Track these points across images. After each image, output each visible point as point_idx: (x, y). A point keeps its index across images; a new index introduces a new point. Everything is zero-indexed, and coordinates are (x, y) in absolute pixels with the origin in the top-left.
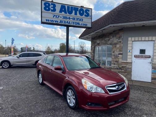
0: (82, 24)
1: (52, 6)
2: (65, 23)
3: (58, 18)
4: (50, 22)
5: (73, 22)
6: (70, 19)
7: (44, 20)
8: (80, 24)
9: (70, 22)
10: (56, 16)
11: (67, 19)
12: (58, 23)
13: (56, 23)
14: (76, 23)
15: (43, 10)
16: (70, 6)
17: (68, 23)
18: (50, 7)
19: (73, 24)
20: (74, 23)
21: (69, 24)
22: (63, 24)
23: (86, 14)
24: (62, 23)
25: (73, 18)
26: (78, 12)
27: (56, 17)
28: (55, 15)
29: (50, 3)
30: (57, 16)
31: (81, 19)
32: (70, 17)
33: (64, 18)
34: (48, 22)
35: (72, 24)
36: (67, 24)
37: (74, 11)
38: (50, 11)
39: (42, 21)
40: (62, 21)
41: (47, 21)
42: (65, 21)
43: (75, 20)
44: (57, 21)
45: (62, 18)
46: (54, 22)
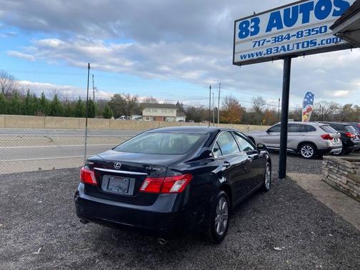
0: (324, 42)
1: (253, 24)
3: (263, 44)
4: (247, 58)
5: (298, 44)
6: (289, 38)
7: (238, 59)
8: (318, 42)
9: (288, 46)
10: (259, 42)
11: (282, 40)
12: (263, 56)
13: (259, 56)
14: (305, 45)
15: (237, 39)
16: (291, 7)
17: (285, 51)
18: (249, 28)
19: (298, 48)
20: (300, 45)
21: (287, 52)
22: (272, 55)
23: (338, 9)
24: (271, 53)
25: (298, 33)
26: (312, 13)
27: (259, 45)
28: (256, 42)
29: (249, 20)
30: (261, 43)
31: (321, 28)
32: (289, 35)
33: (277, 40)
34: (244, 60)
35: (295, 50)
36: (282, 52)
37: (300, 16)
38: (249, 37)
39: (235, 61)
40: (271, 49)
41: (242, 58)
42: (278, 48)
43: (302, 36)
44: (261, 54)
45: (272, 42)
46: (255, 57)
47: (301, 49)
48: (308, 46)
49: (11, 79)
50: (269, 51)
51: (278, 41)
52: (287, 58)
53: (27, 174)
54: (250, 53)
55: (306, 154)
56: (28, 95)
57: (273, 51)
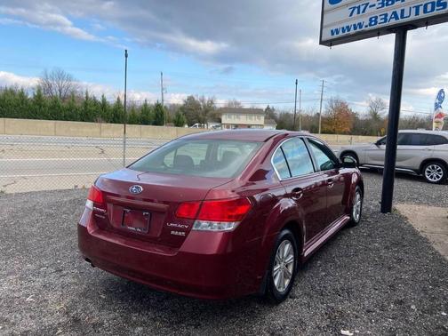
2: (385, 22)
3: (364, 11)
4: (341, 34)
5: (417, 8)
7: (327, 36)
9: (403, 11)
10: (359, 8)
11: (393, 3)
12: (363, 28)
13: (358, 30)
14: (429, 6)
15: (328, 5)
17: (397, 18)
19: (417, 14)
20: (421, 9)
21: (401, 21)
22: (378, 26)
24: (375, 24)
27: (359, 13)
28: (355, 8)
30: (362, 8)
33: (385, 2)
34: (335, 36)
35: (413, 17)
36: (393, 22)
38: (344, 1)
39: (323, 39)
40: (376, 17)
41: (333, 34)
42: (386, 15)
44: (360, 25)
45: (377, 6)
46: (352, 31)
47: (422, 15)
48: (433, 9)
49: (69, 79)
50: (373, 20)
51: (387, 5)
52: (401, 31)
53: (45, 193)
54: (345, 25)
55: (432, 177)
56: (87, 97)
57: (379, 21)
